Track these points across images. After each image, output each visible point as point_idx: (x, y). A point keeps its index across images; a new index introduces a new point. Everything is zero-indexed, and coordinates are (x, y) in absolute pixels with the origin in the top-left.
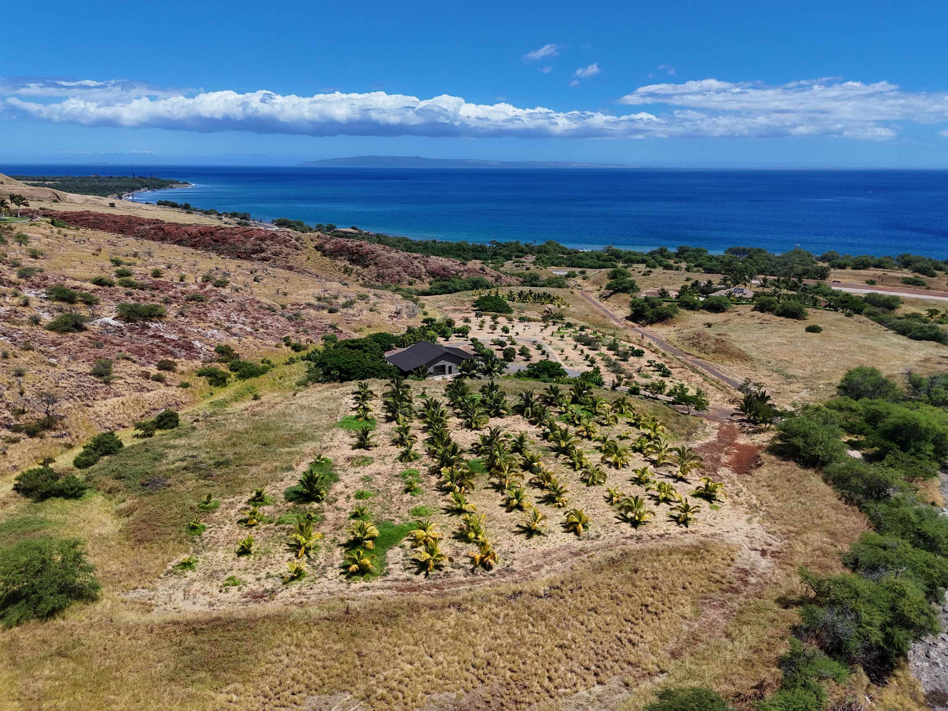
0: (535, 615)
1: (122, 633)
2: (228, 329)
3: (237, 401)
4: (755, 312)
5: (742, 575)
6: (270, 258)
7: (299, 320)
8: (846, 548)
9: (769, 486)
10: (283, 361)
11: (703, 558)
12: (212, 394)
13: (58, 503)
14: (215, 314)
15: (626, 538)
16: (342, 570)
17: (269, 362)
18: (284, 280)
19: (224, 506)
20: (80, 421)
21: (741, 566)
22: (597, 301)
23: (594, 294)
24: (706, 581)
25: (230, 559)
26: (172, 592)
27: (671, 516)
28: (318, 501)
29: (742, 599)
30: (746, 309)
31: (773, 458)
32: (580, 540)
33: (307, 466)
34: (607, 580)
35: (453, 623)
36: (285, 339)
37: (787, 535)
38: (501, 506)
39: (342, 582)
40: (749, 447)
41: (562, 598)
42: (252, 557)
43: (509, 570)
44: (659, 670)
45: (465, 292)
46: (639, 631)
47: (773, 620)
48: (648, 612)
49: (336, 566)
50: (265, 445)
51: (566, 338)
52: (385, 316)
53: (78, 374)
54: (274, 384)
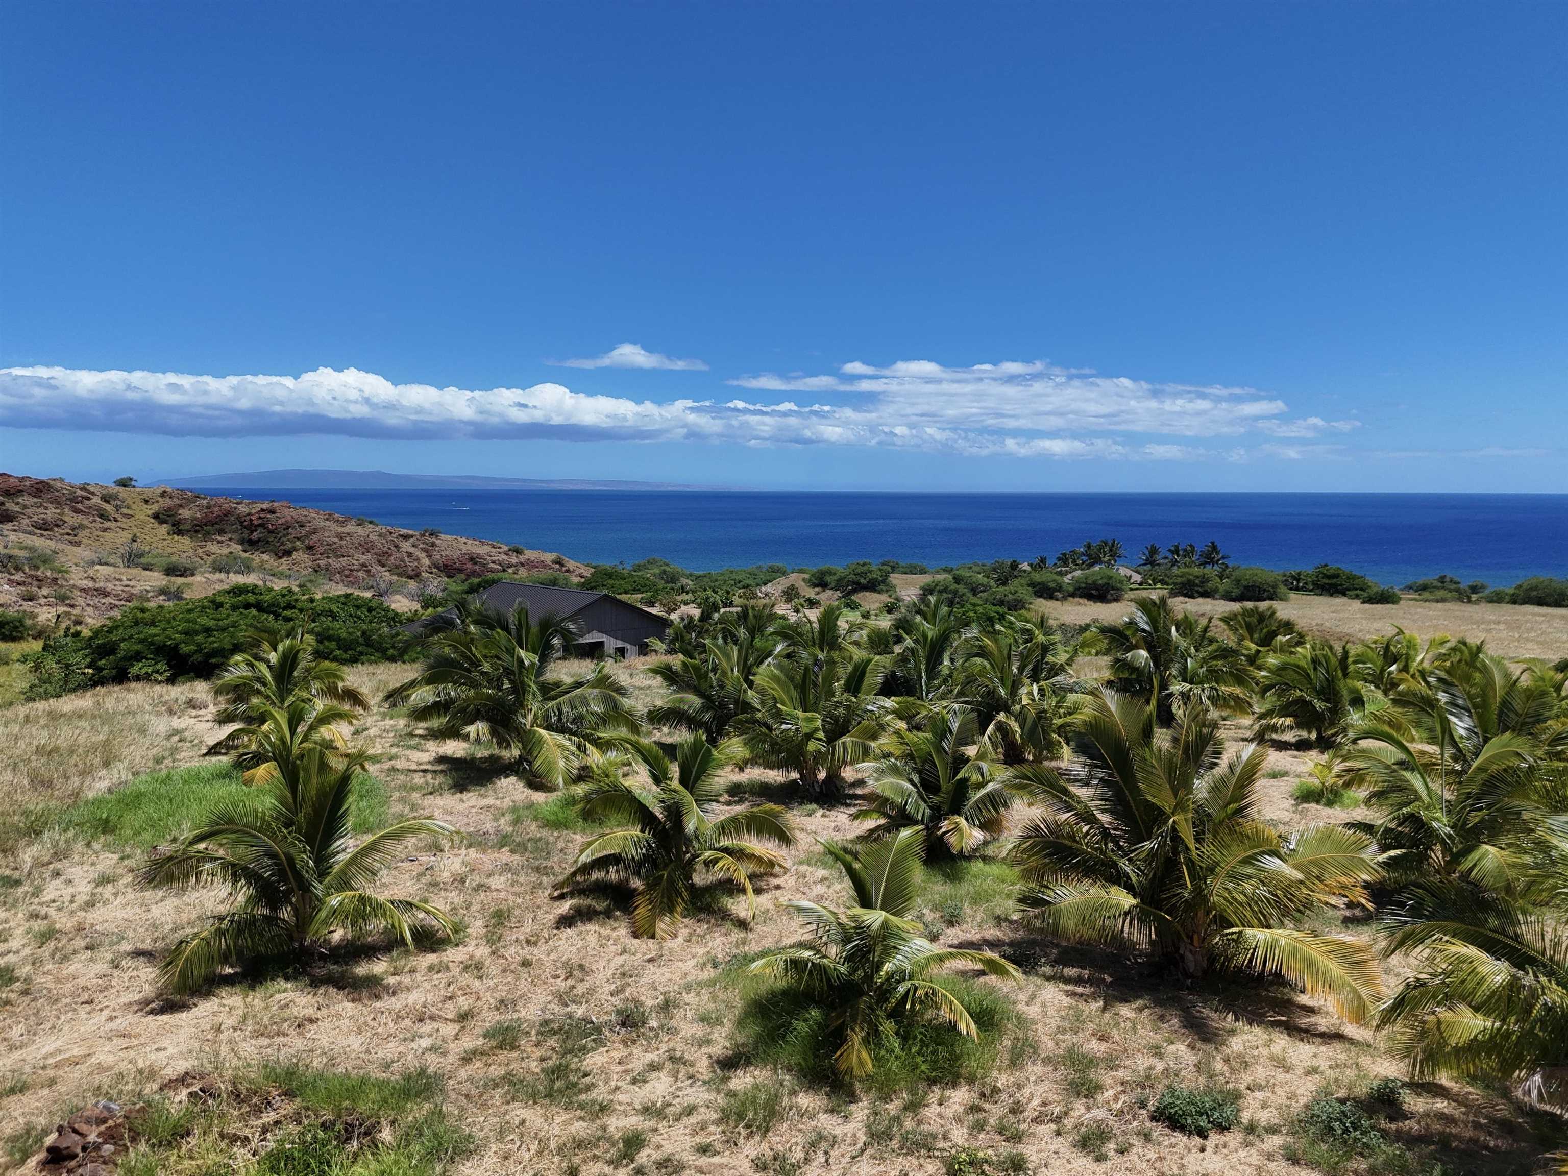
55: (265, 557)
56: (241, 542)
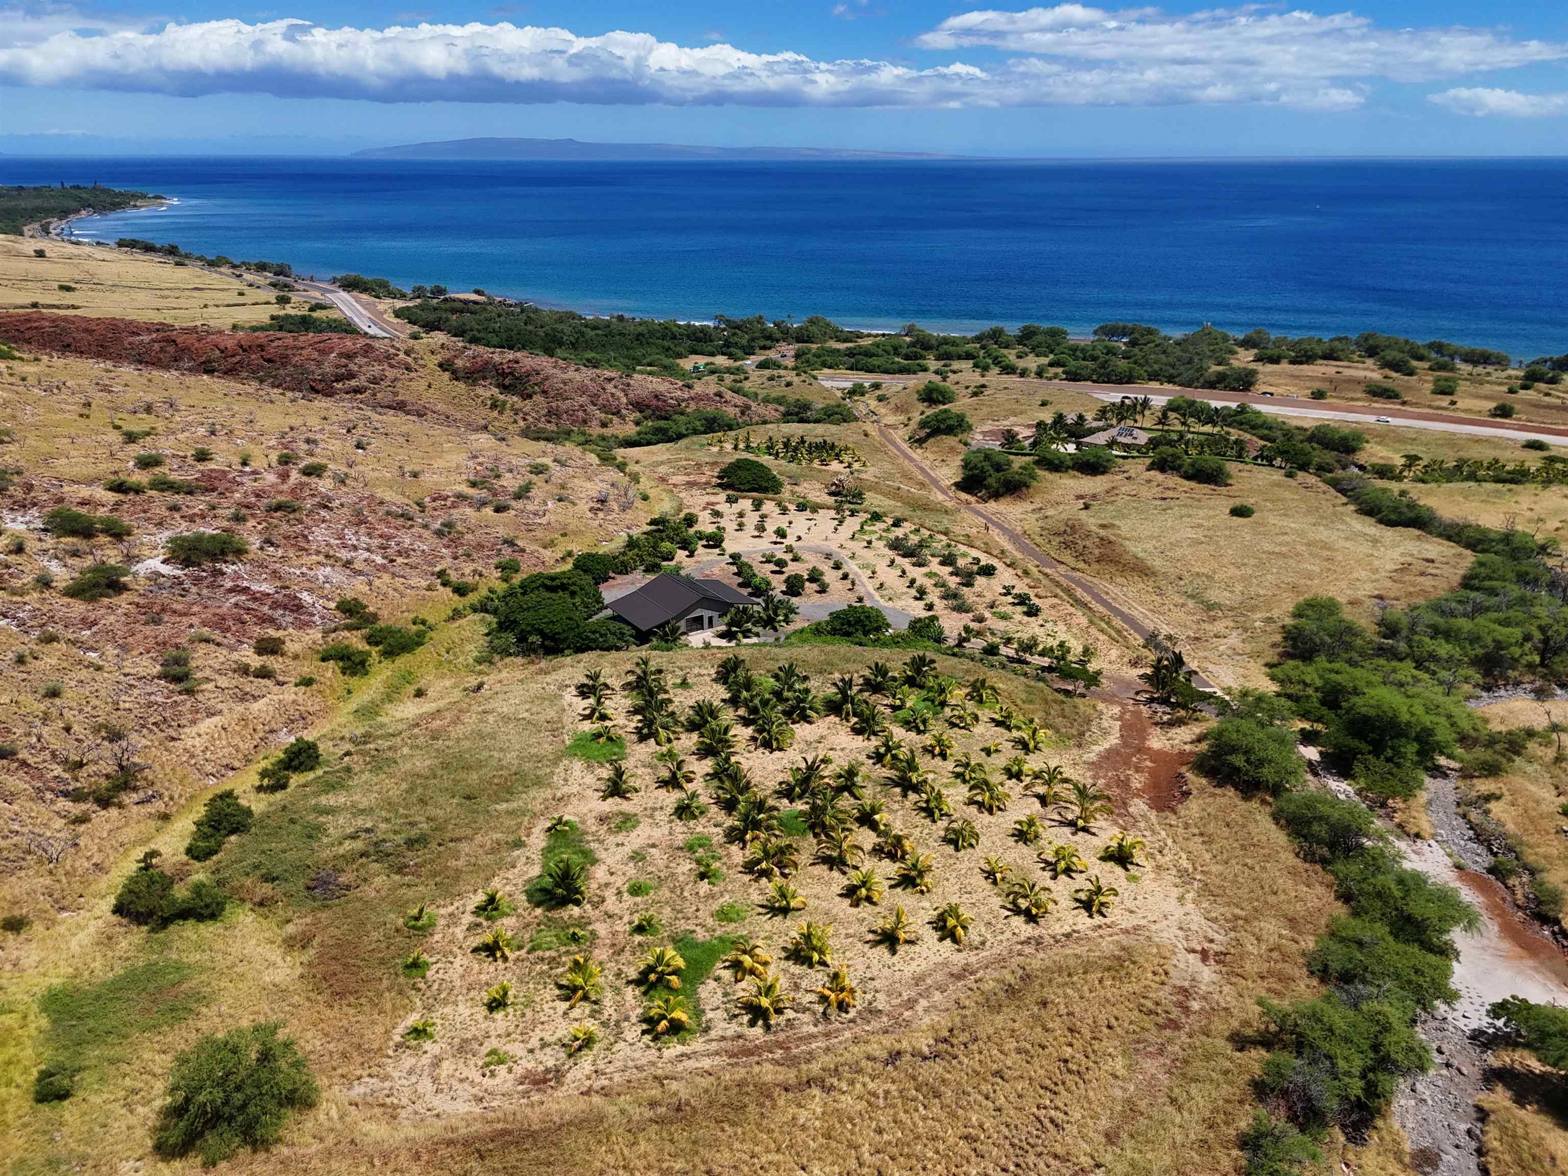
0: (924, 1089)
1: (377, 1162)
2: (347, 564)
3: (391, 701)
4: (1152, 473)
5: (1181, 998)
6: (366, 389)
7: (454, 535)
8: (1309, 943)
9: (1202, 835)
10: (444, 616)
11: (1128, 974)
12: (349, 692)
13: (190, 930)
14: (320, 535)
15: (1022, 943)
16: (645, 1026)
17: (424, 622)
18: (402, 440)
19: (442, 922)
20: (168, 770)
21: (1179, 983)
22: (905, 446)
23: (900, 433)
24: (1136, 1012)
25: (479, 1017)
26: (414, 1080)
27: (1077, 900)
28: (578, 903)
29: (1184, 1038)
30: (1138, 467)
31: (1204, 781)
32: (959, 951)
33: (542, 836)
34: (1010, 1024)
35: (819, 1110)
36: (441, 574)
37: (1234, 923)
38: (841, 895)
39: (648, 1047)
40: (1166, 754)
41: (955, 1057)
42: (510, 1010)
43: (872, 1012)
44: (1092, 1163)
45: (695, 438)
46: (1061, 1105)
47: (1226, 1072)
48: (1069, 1071)
49: (634, 1020)
50: (468, 798)
51: (875, 544)
52: (583, 507)
53: (140, 679)
54: (440, 663)
55: (515, 398)
56: (498, 386)
